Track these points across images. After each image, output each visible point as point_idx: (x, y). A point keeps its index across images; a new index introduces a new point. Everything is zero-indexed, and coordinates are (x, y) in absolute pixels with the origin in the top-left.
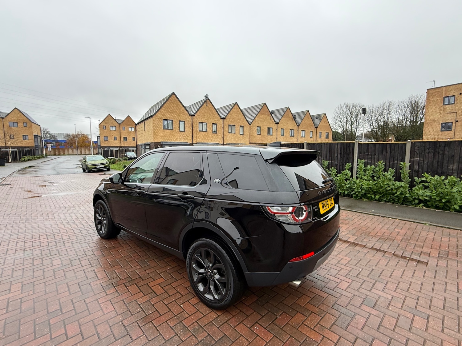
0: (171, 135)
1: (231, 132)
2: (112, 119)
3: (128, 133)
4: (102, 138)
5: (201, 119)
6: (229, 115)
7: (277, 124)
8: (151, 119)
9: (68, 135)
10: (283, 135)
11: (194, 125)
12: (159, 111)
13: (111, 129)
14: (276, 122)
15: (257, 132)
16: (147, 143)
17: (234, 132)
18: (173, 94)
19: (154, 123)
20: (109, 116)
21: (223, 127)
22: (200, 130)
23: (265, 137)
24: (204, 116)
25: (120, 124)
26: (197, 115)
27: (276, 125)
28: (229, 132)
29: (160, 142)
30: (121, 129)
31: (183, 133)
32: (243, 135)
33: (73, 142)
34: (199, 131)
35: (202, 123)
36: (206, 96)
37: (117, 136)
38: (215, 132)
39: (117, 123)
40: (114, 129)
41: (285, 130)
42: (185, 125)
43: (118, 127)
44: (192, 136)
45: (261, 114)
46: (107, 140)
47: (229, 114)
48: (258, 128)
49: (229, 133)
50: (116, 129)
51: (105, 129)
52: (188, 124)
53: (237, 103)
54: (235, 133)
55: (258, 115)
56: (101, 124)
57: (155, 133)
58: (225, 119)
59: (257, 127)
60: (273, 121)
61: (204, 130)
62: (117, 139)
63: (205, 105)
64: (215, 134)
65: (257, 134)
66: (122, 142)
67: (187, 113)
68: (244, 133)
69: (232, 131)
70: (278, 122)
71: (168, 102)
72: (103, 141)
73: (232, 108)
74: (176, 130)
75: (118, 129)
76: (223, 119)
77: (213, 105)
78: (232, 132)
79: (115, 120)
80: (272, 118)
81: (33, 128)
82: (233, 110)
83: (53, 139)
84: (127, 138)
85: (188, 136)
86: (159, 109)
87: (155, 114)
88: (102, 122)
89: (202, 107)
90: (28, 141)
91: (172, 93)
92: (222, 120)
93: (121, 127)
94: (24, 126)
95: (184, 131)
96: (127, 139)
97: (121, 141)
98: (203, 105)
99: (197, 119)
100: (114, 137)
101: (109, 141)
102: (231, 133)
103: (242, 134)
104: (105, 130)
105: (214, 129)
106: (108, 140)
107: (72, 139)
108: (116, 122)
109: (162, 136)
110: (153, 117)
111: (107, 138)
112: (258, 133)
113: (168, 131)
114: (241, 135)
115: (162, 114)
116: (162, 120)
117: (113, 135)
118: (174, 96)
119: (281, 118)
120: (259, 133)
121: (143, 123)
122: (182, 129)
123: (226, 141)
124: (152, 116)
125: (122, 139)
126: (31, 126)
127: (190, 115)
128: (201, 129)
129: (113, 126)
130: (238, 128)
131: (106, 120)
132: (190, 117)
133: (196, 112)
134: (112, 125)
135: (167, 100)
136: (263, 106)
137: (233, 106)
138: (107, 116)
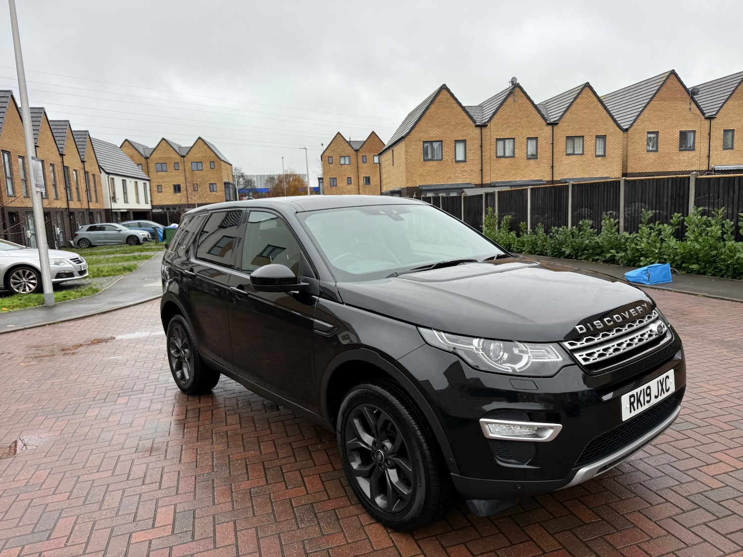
0: (438, 171)
1: (574, 151)
2: (343, 142)
3: (372, 167)
4: (327, 181)
5: (502, 131)
6: (568, 115)
7: (710, 118)
8: (402, 144)
9: (271, 179)
10: (730, 146)
11: (486, 146)
12: (417, 126)
13: (342, 162)
14: (707, 115)
15: (648, 145)
16: (396, 189)
17: (581, 152)
18: (444, 88)
19: (406, 151)
20: (339, 136)
21: (552, 144)
22: (498, 155)
23: (671, 158)
24: (509, 123)
25: (357, 151)
26: (491, 125)
27: (707, 122)
28: (569, 152)
29: (417, 186)
30: (360, 160)
31: (463, 164)
32: (604, 156)
33: (280, 191)
34: (497, 157)
35: (504, 139)
36: (512, 82)
37: (352, 176)
38: (534, 157)
39: (353, 148)
40: (347, 163)
41: (735, 133)
42: (467, 149)
43: (353, 157)
44: (482, 170)
45: (659, 100)
46: (335, 184)
47: (567, 113)
48: (650, 136)
49: (567, 155)
50: (350, 161)
51: (332, 163)
52: (473, 145)
53: (588, 83)
54: (583, 154)
55: (652, 103)
56: (325, 154)
57: (409, 171)
58: (557, 124)
59: (649, 133)
60: (698, 112)
61: (507, 155)
62: (352, 181)
63: (510, 99)
64: (532, 162)
65: (648, 151)
66: (361, 188)
67: (471, 122)
68: (607, 152)
69: (576, 150)
70: (714, 113)
71: (433, 107)
72: (328, 187)
73: (576, 98)
74: (447, 160)
75: (354, 160)
76: (554, 124)
77: (528, 98)
78: (576, 153)
79: (349, 143)
80: (694, 106)
81: (223, 170)
82: (578, 101)
83: (249, 187)
84: (371, 178)
85: (472, 171)
86: (416, 123)
87: (408, 134)
88: (326, 149)
89: (503, 106)
90: (217, 194)
91: (442, 87)
92: (550, 127)
93: (360, 155)
94: (211, 168)
95: (465, 161)
96: (371, 181)
97: (360, 185)
98: (505, 100)
99: (493, 132)
100: (348, 178)
101: (338, 187)
102: (573, 154)
103: (603, 154)
104: (331, 165)
105: (531, 150)
106: (336, 186)
107: (278, 185)
108: (350, 148)
109: (421, 175)
110: (406, 139)
111: (335, 180)
112: (651, 149)
113: (431, 163)
114: (600, 158)
115: (422, 132)
116: (422, 143)
117: (345, 175)
118: (444, 92)
119: (724, 103)
120: (653, 147)
121: (391, 151)
122: (460, 157)
123: (559, 174)
124: (403, 138)
125: (362, 181)
126: (220, 166)
127: (477, 126)
128: (500, 153)
129: (345, 157)
130: (590, 142)
131: (333, 144)
132: (478, 130)
133: (491, 118)
134: (343, 154)
135: (432, 102)
136: (667, 79)
137: (579, 94)
138: (335, 137)
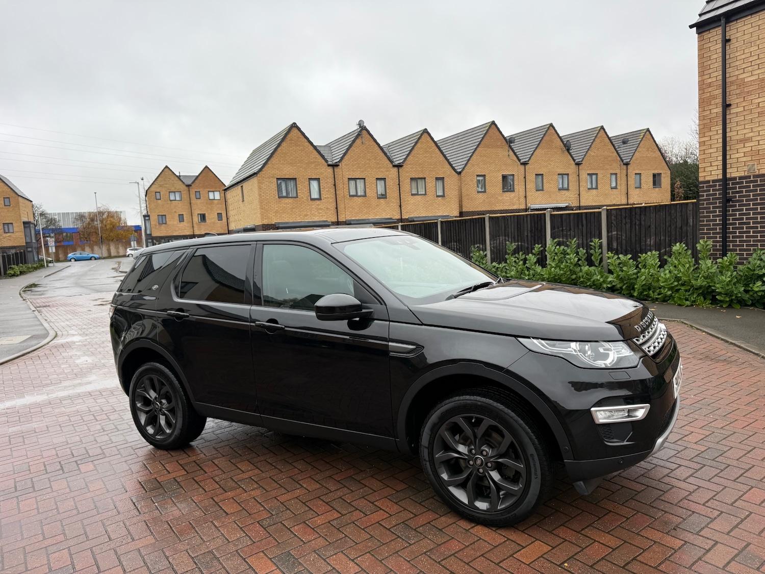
0: (294, 208)
1: (418, 191)
2: (173, 177)
3: (207, 203)
4: (154, 218)
5: (353, 171)
6: (410, 157)
7: (525, 164)
8: (254, 180)
9: (81, 217)
10: (541, 188)
11: (340, 185)
12: (269, 162)
13: (172, 198)
14: (522, 161)
15: (478, 186)
16: (248, 227)
17: (424, 193)
18: (294, 126)
19: (260, 188)
20: (167, 169)
21: (399, 184)
22: (351, 194)
23: (497, 198)
24: (358, 164)
25: (188, 186)
26: (342, 165)
27: (522, 167)
28: (414, 193)
29: (274, 223)
30: (193, 196)
31: (318, 202)
32: (443, 196)
33: (93, 230)
34: (350, 196)
35: (355, 179)
36: (359, 124)
37: (184, 213)
38: (384, 196)
39: (184, 183)
40: (178, 198)
41: (544, 177)
42: (321, 187)
43: (185, 192)
44: (337, 208)
45: (484, 147)
46: (164, 222)
47: (410, 156)
48: (478, 178)
49: (412, 195)
50: (181, 197)
51: (160, 199)
52: (327, 183)
53: (426, 129)
54: (425, 194)
55: (478, 149)
56: (152, 189)
57: (264, 207)
58: (402, 166)
59: (478, 176)
60: (515, 158)
61: (359, 194)
62: (185, 219)
63: (358, 141)
64: (382, 201)
65: (478, 192)
66: (195, 225)
67: (323, 161)
68: (445, 192)
69: (419, 190)
70: (527, 159)
71: (284, 144)
72: (156, 225)
73: (416, 143)
74: (303, 198)
75: (185, 196)
76: (399, 166)
77: (375, 141)
78: (419, 193)
79: (179, 177)
80: (511, 153)
81: (21, 208)
82: (419, 145)
83: (52, 227)
84: (206, 215)
85: (327, 209)
86: (268, 159)
87: (261, 170)
88: (152, 184)
89: (352, 148)
90: (13, 235)
91: (292, 125)
92: (396, 169)
93: (193, 191)
94: (5, 206)
95: (320, 199)
96: (207, 218)
97: (194, 223)
98: (354, 141)
99: (345, 171)
100: (179, 215)
101: (168, 225)
102: (417, 194)
103: (442, 194)
104: (159, 201)
105: (381, 190)
106: (166, 223)
107: (89, 224)
108: (181, 183)
109: (276, 212)
110: (258, 175)
111: (164, 217)
112: (480, 190)
113: (287, 200)
114: (440, 198)
115: (275, 169)
116: (275, 180)
117: (175, 212)
118: (295, 131)
119: (534, 151)
120: (481, 188)
121: (239, 187)
122: (315, 195)
123: (407, 212)
124: (255, 174)
125: (196, 219)
126: (18, 203)
127: (329, 165)
128: (353, 192)
129: (175, 192)
130: (431, 183)
131: (160, 179)
132: (330, 170)
133: (342, 158)
134: (173, 189)
135: (283, 140)
136: (489, 128)
137: (419, 139)
138: (163, 171)
